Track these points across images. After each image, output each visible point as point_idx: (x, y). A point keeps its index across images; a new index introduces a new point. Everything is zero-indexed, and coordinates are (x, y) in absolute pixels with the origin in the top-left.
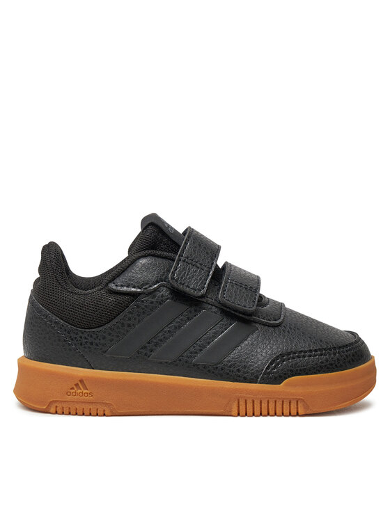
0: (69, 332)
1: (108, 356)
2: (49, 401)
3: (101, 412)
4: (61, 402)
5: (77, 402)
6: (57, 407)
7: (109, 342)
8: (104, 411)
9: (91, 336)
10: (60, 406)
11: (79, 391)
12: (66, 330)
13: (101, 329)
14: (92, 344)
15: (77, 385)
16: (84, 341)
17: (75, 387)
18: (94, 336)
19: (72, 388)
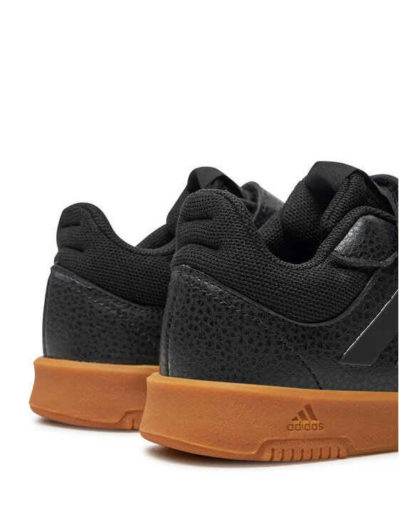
0: (284, 330)
1: (344, 364)
2: (261, 442)
3: (334, 453)
4: (280, 441)
5: (303, 441)
6: (273, 450)
7: (344, 342)
8: (339, 450)
9: (319, 334)
10: (278, 448)
11: (305, 422)
12: (279, 326)
13: (332, 322)
14: (320, 346)
15: (301, 414)
16: (309, 342)
17: (298, 417)
18: (324, 334)
19: (295, 419)
